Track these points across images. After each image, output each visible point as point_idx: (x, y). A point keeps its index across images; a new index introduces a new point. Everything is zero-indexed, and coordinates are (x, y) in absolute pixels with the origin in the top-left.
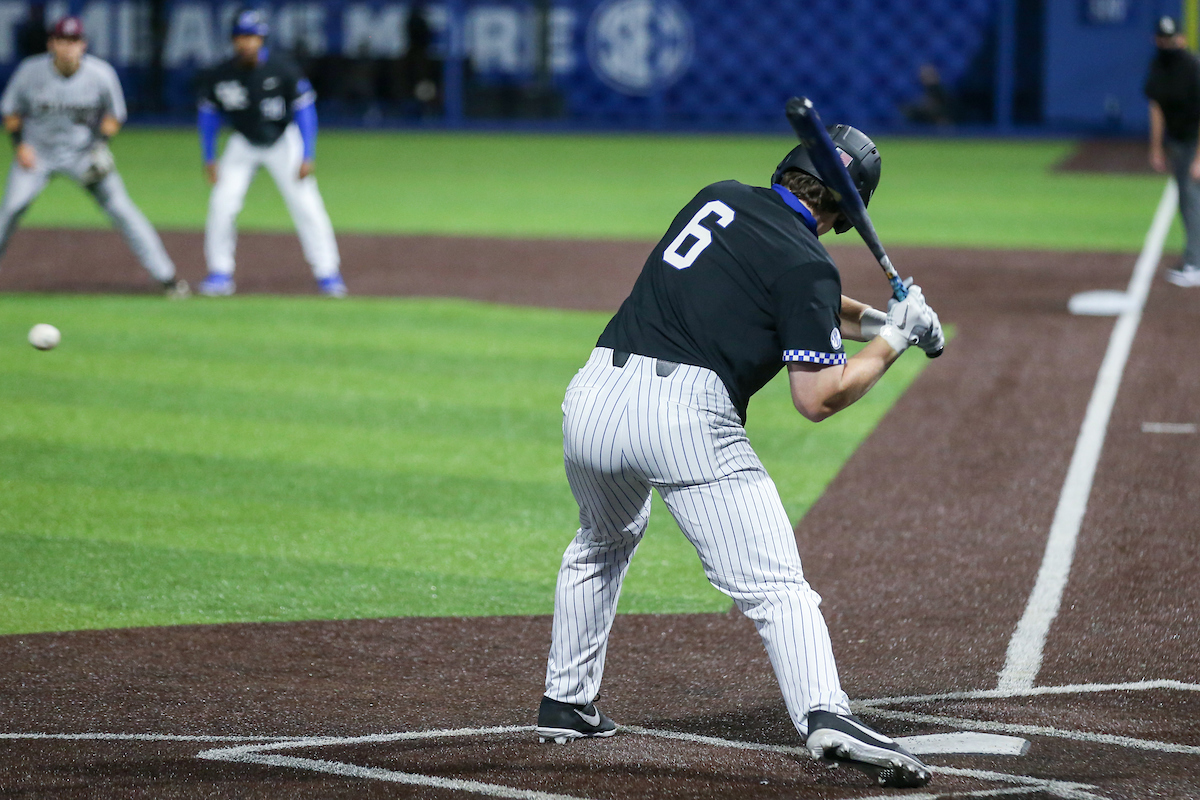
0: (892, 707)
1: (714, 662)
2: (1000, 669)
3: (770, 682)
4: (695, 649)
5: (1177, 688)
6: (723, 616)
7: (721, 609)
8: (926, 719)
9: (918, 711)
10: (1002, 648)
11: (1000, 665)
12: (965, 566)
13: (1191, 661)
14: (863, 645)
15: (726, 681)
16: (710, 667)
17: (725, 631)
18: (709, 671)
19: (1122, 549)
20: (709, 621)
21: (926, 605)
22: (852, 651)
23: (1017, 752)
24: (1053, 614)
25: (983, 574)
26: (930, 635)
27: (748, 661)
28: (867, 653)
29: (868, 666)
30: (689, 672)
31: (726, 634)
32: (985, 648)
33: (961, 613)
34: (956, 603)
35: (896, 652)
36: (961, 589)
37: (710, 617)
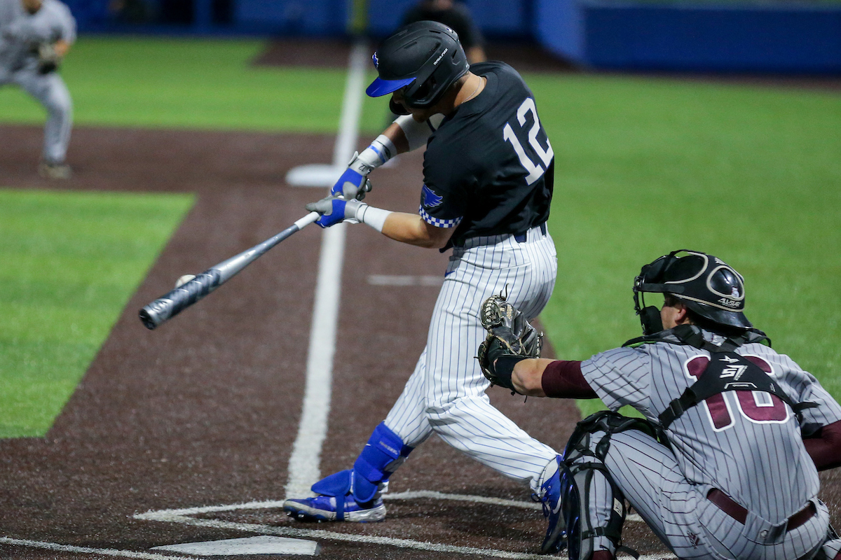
0: (200, 516)
1: (40, 479)
2: (286, 483)
3: (92, 496)
4: (22, 468)
5: (437, 498)
6: (42, 440)
7: (38, 434)
8: (231, 525)
9: (222, 519)
10: (283, 465)
11: (285, 480)
12: (241, 397)
13: (445, 475)
14: (165, 464)
15: (53, 495)
16: (37, 483)
17: (45, 453)
18: (37, 487)
19: (370, 381)
20: (30, 444)
21: (214, 430)
22: (157, 469)
23: (313, 554)
24: (321, 437)
25: (258, 403)
26: (221, 454)
27: (69, 478)
28: (171, 470)
29: (173, 482)
30: (20, 488)
31: (46, 456)
32: (270, 464)
33: (244, 436)
34: (239, 428)
35: (195, 468)
36: (240, 415)
37: (29, 441)
